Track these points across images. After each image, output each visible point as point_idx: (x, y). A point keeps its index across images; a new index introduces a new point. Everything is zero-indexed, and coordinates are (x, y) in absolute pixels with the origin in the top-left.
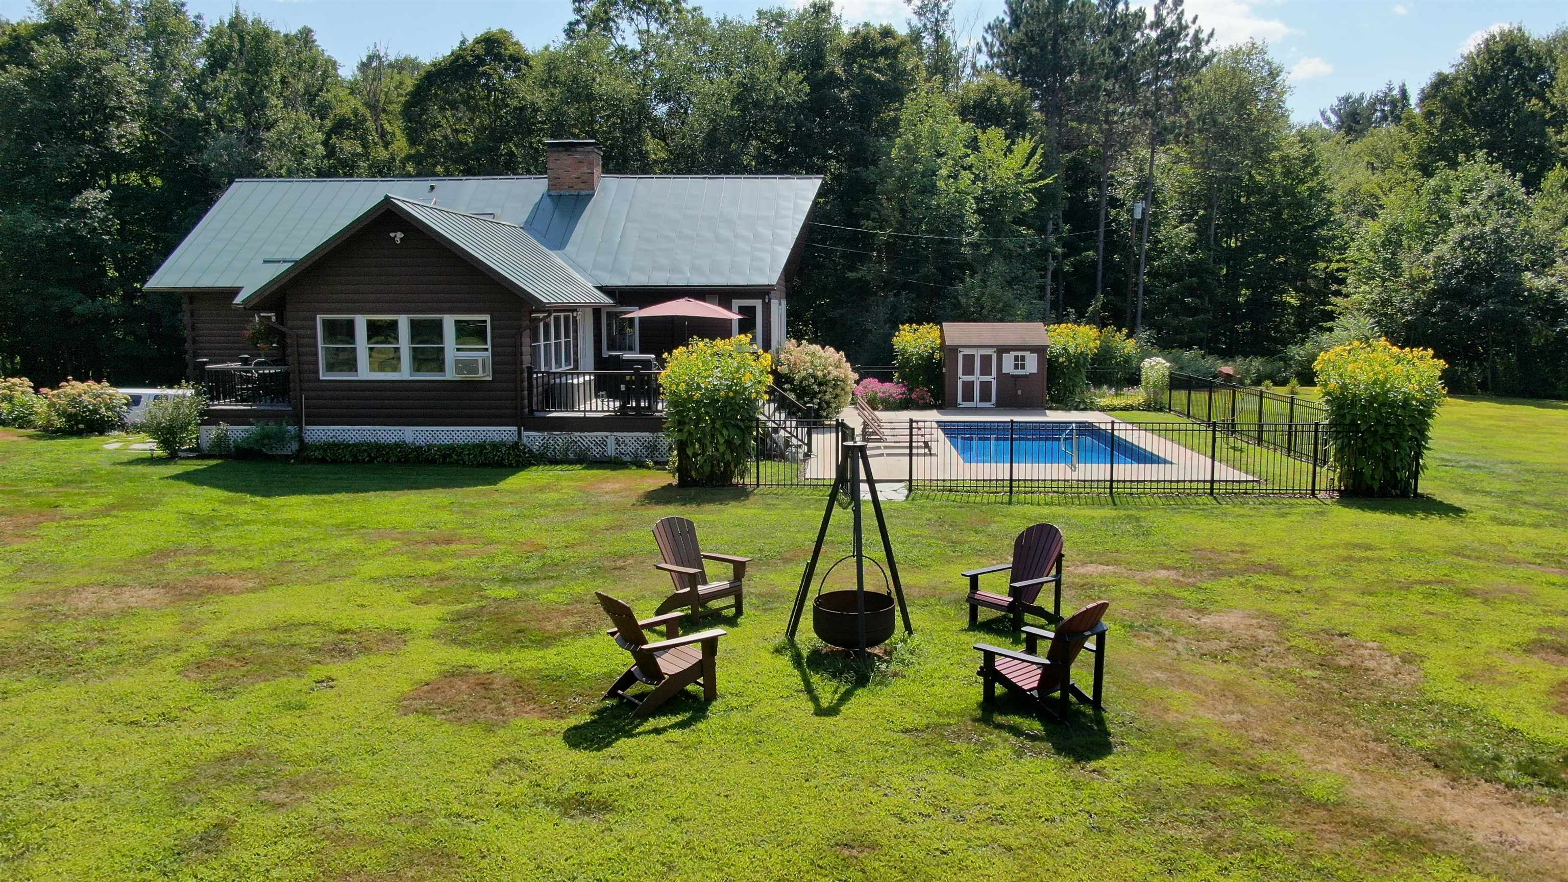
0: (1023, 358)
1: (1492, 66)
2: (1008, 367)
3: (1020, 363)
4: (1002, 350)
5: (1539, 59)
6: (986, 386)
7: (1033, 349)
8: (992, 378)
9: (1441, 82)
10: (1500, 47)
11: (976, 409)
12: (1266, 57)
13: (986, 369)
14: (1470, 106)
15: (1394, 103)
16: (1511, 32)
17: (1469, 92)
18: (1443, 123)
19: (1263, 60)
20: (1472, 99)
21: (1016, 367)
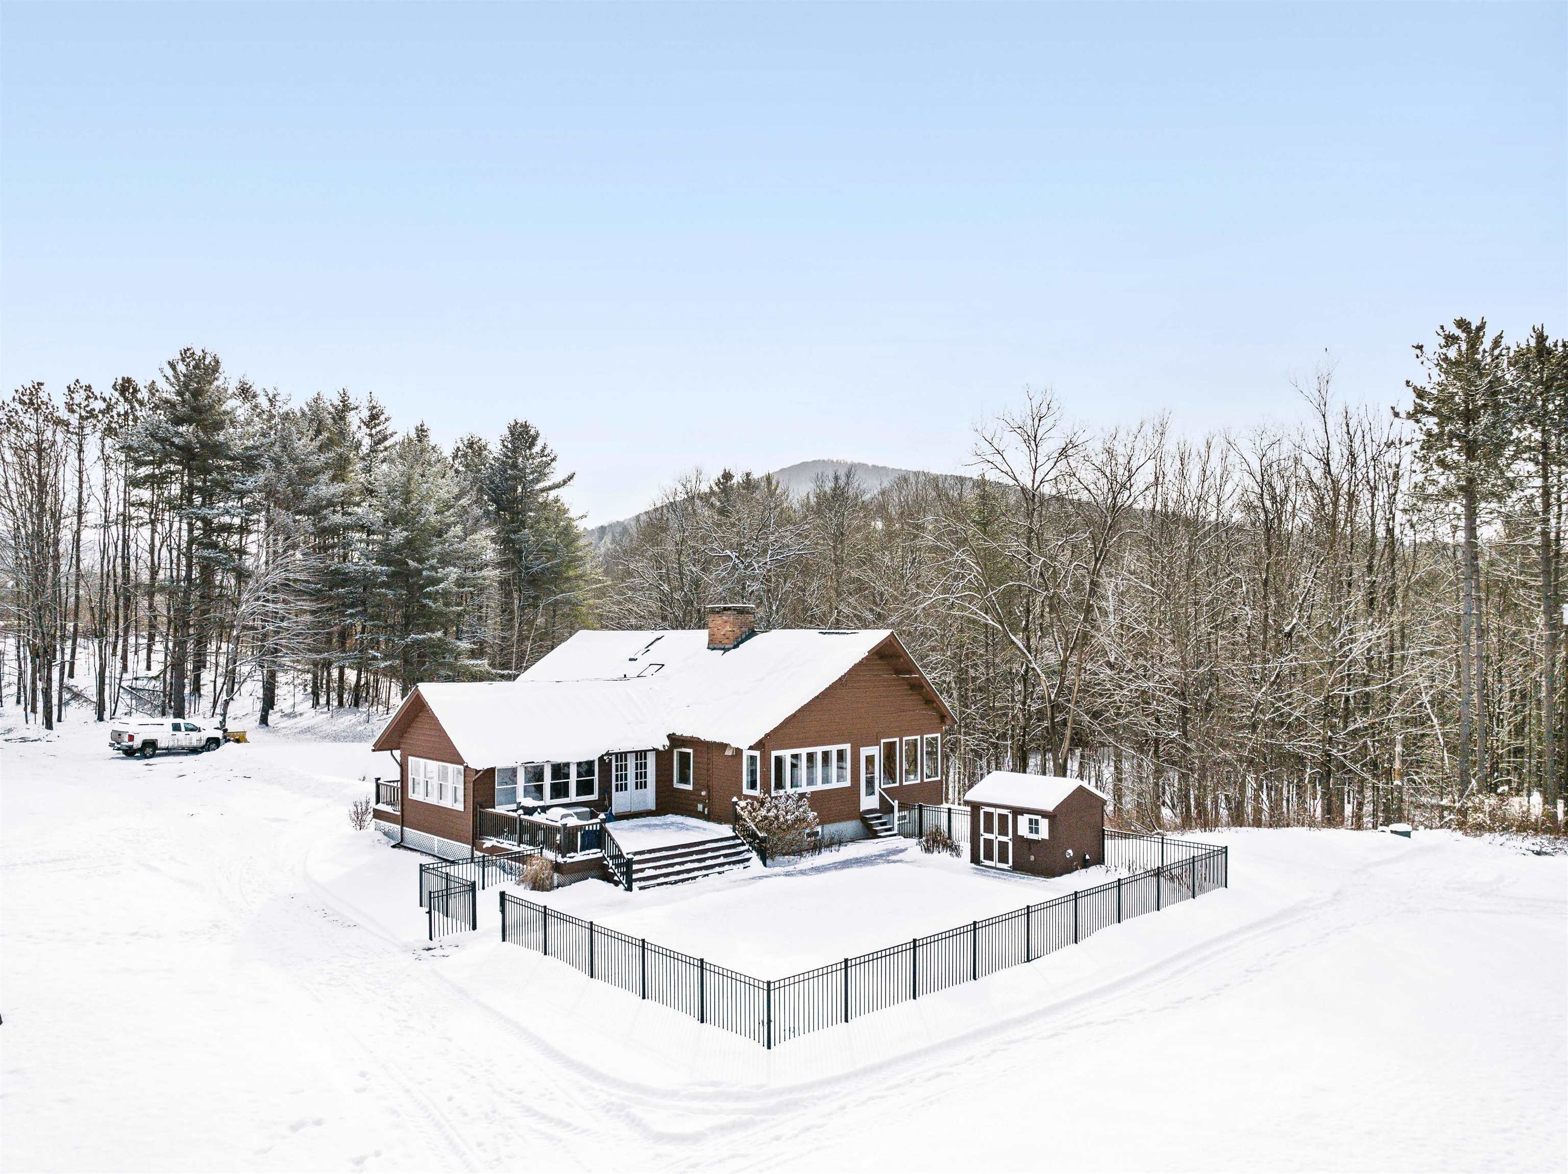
0: (1037, 822)
2: (1023, 829)
3: (1034, 827)
4: (1018, 812)
6: (1003, 846)
7: (1044, 814)
8: (1008, 840)
11: (996, 869)
13: (1003, 831)
21: (1030, 831)
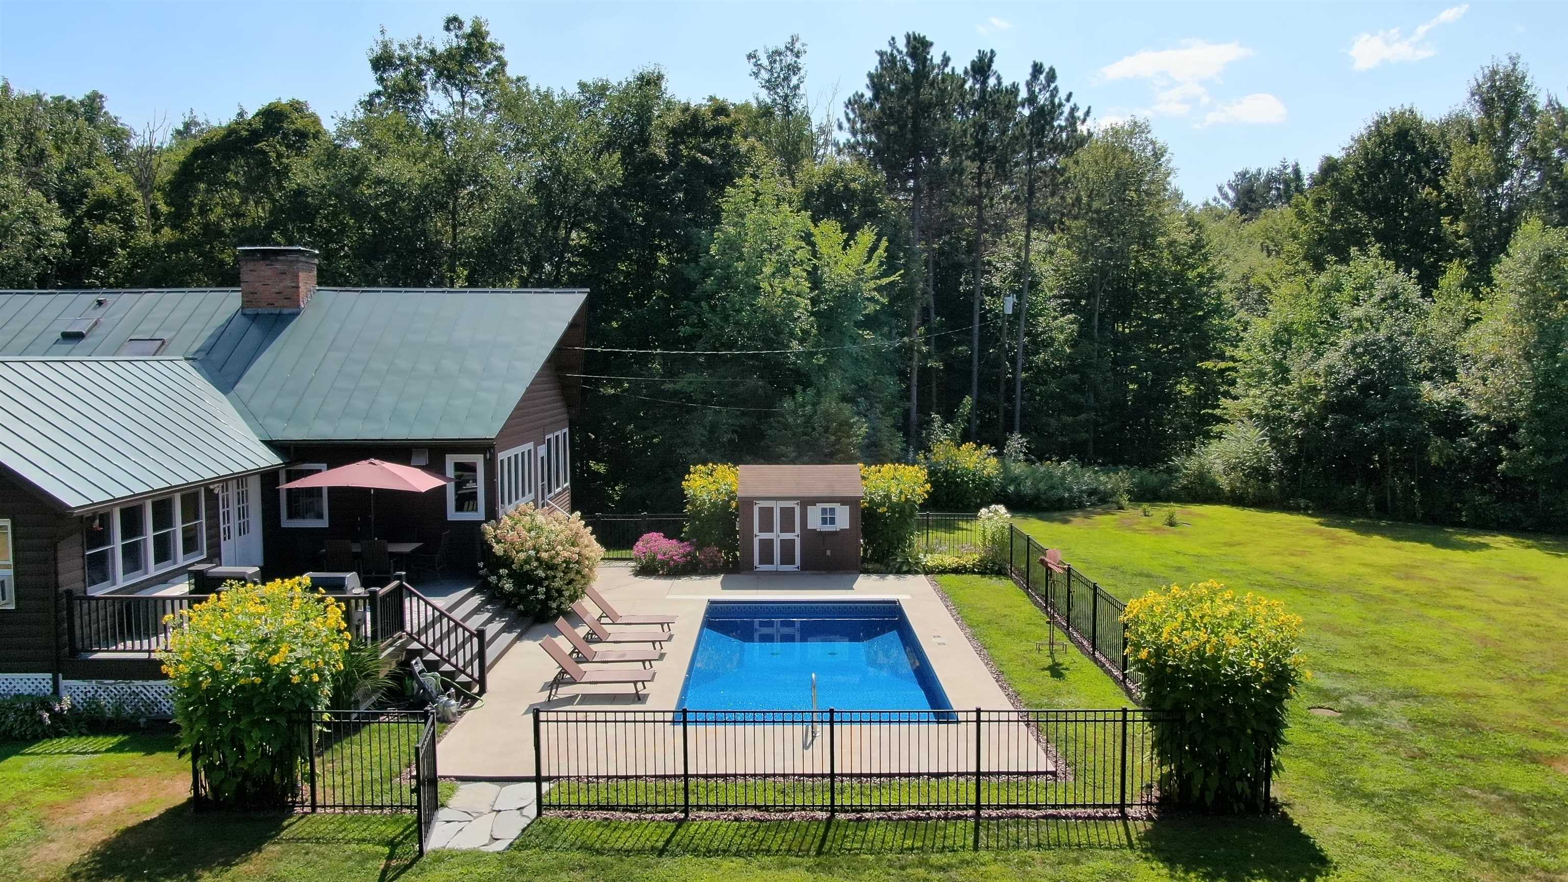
1: (1384, 151)
2: (815, 521)
3: (829, 516)
4: (806, 502)
5: (1431, 142)
6: (788, 546)
7: (843, 501)
8: (794, 536)
9: (1330, 167)
10: (1392, 130)
11: (777, 573)
12: (1149, 136)
13: (787, 525)
14: (1361, 193)
15: (1287, 183)
16: (1403, 114)
17: (1360, 177)
18: (1333, 212)
19: (1147, 139)
20: (1365, 185)
21: (824, 521)
